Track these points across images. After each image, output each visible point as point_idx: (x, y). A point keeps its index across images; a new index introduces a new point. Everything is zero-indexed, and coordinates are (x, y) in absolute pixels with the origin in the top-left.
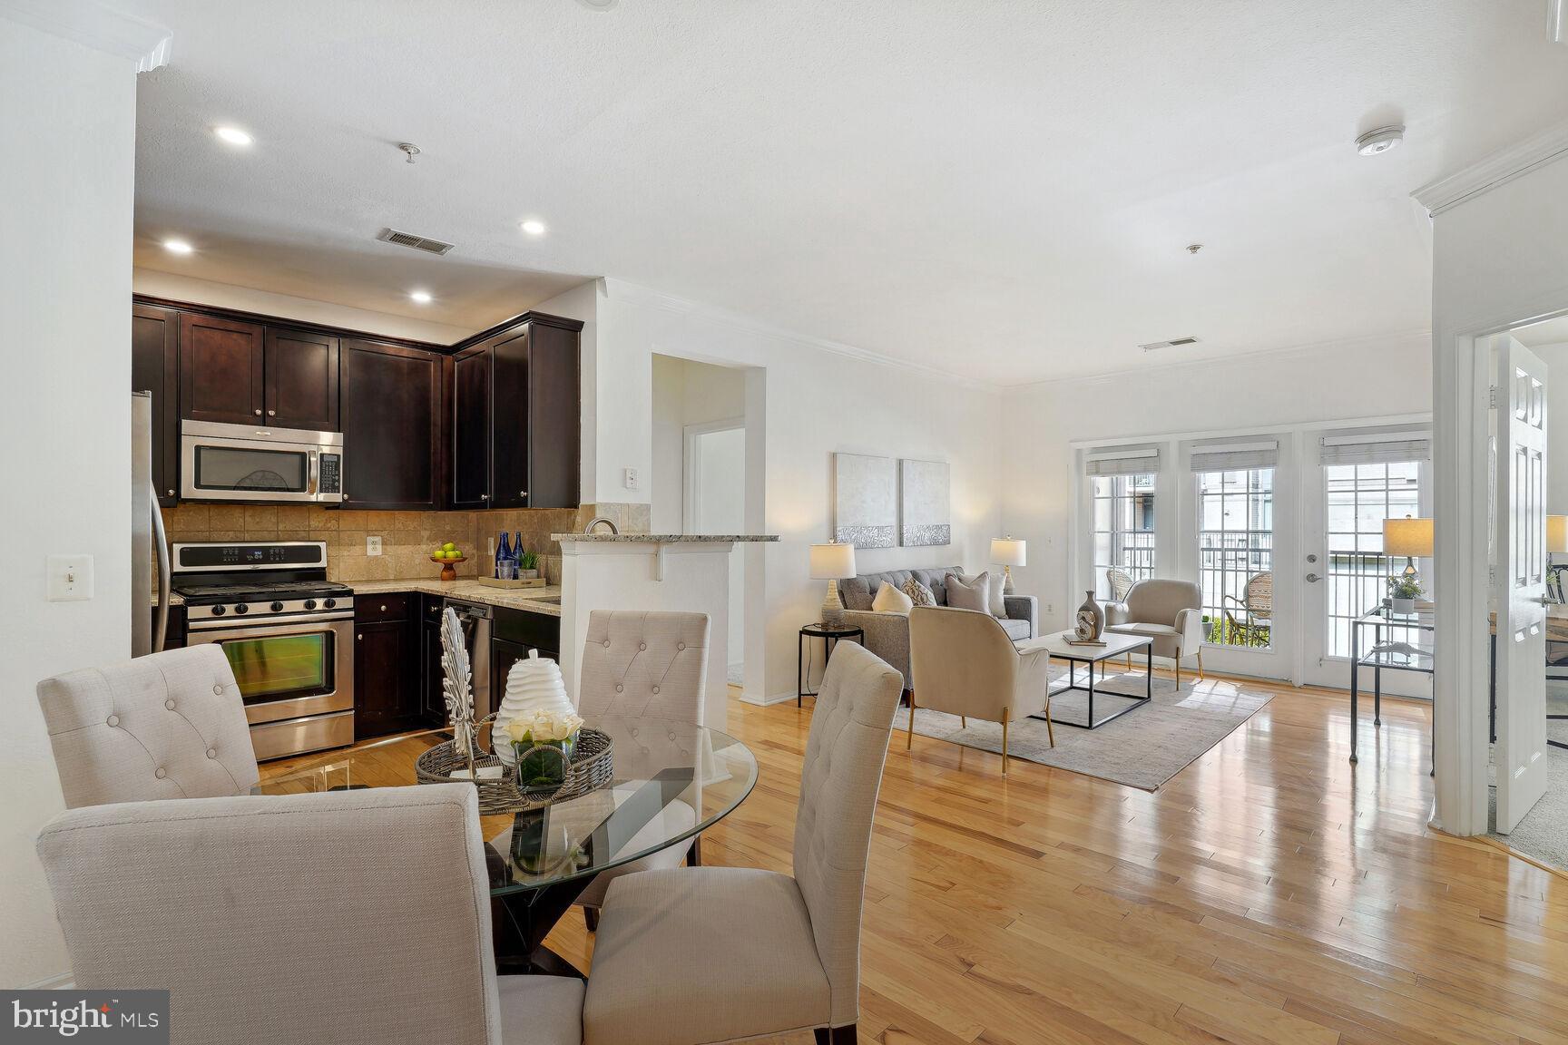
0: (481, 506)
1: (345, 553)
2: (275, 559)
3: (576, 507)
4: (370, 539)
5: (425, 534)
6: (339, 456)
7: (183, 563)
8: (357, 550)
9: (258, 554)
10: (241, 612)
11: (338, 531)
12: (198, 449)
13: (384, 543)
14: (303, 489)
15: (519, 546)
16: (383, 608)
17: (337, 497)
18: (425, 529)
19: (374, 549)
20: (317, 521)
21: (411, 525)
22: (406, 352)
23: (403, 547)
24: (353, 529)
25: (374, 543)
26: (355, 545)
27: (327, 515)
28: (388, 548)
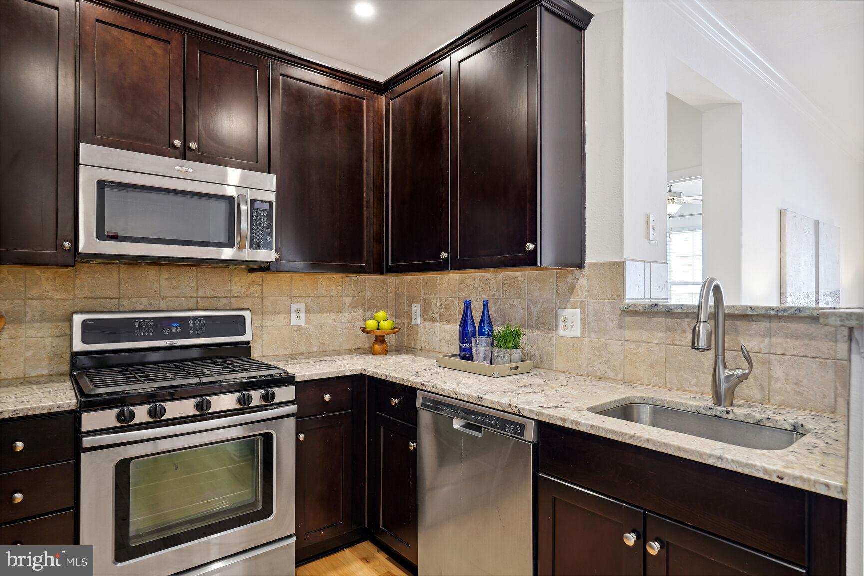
0: (443, 267)
1: (270, 323)
2: (194, 332)
3: (581, 266)
4: (294, 307)
6: (271, 203)
7: (85, 341)
8: (281, 319)
9: (176, 328)
10: (157, 420)
11: (262, 298)
12: (102, 186)
13: (308, 312)
14: (230, 244)
15: (486, 318)
16: (327, 397)
17: (270, 256)
18: (348, 295)
19: (298, 319)
20: (241, 284)
21: (334, 291)
22: (339, 85)
23: (326, 315)
24: (277, 295)
25: (298, 311)
26: (279, 314)
27: (250, 279)
28: (312, 316)
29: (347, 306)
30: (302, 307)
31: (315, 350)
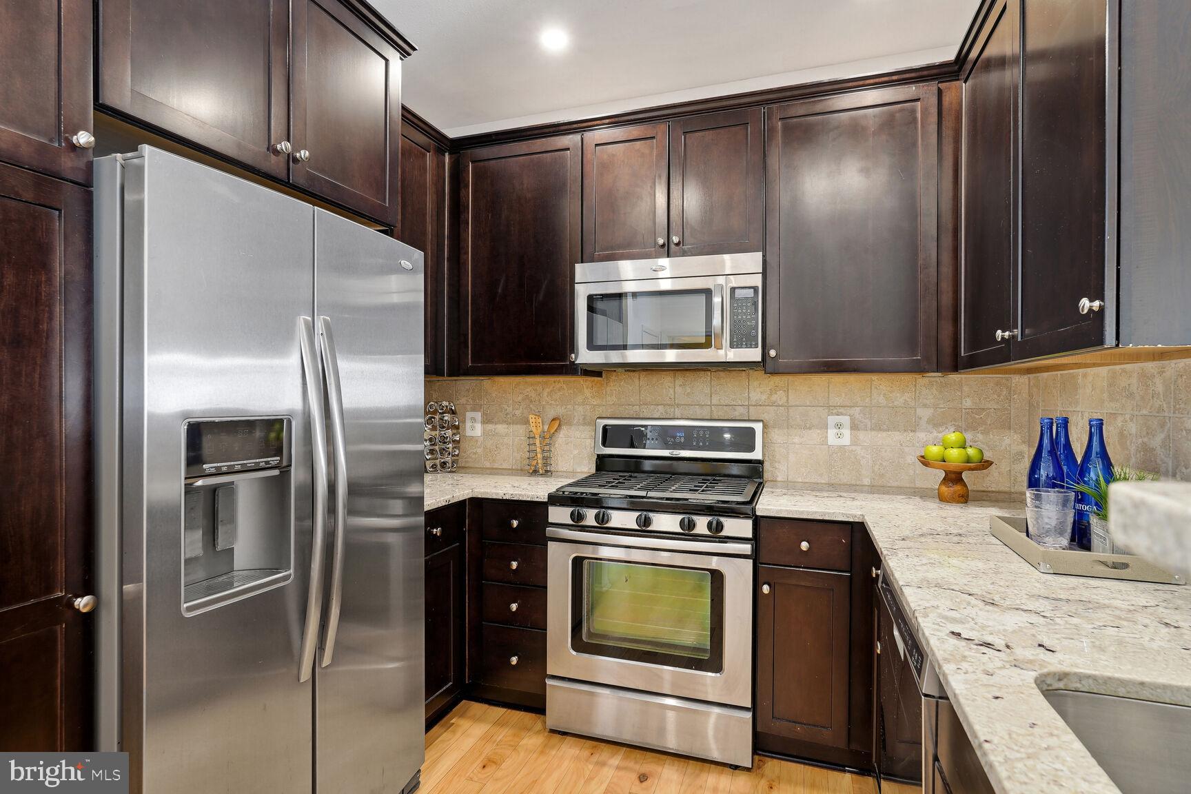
1: (797, 440)
2: (698, 442)
4: (832, 420)
5: (925, 413)
6: (755, 289)
7: (604, 444)
8: (815, 435)
9: (680, 438)
10: (604, 525)
11: (788, 407)
12: (591, 301)
13: (854, 427)
14: (707, 345)
16: (805, 544)
17: (754, 354)
18: (925, 406)
19: (839, 436)
20: (760, 389)
21: (900, 399)
22: (873, 96)
23: (884, 434)
24: (808, 404)
25: (839, 426)
26: (810, 428)
27: (772, 383)
28: (861, 435)
29: (923, 423)
30: (845, 420)
31: (867, 481)
